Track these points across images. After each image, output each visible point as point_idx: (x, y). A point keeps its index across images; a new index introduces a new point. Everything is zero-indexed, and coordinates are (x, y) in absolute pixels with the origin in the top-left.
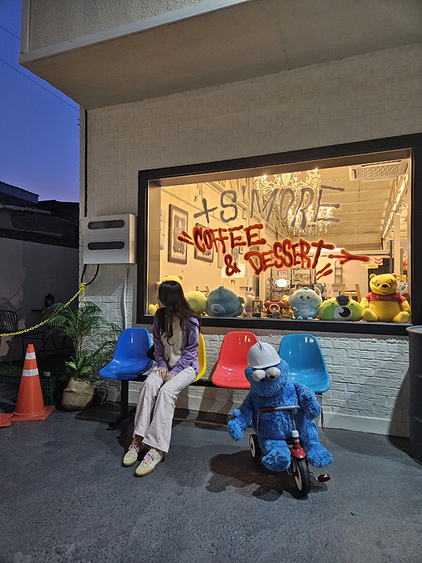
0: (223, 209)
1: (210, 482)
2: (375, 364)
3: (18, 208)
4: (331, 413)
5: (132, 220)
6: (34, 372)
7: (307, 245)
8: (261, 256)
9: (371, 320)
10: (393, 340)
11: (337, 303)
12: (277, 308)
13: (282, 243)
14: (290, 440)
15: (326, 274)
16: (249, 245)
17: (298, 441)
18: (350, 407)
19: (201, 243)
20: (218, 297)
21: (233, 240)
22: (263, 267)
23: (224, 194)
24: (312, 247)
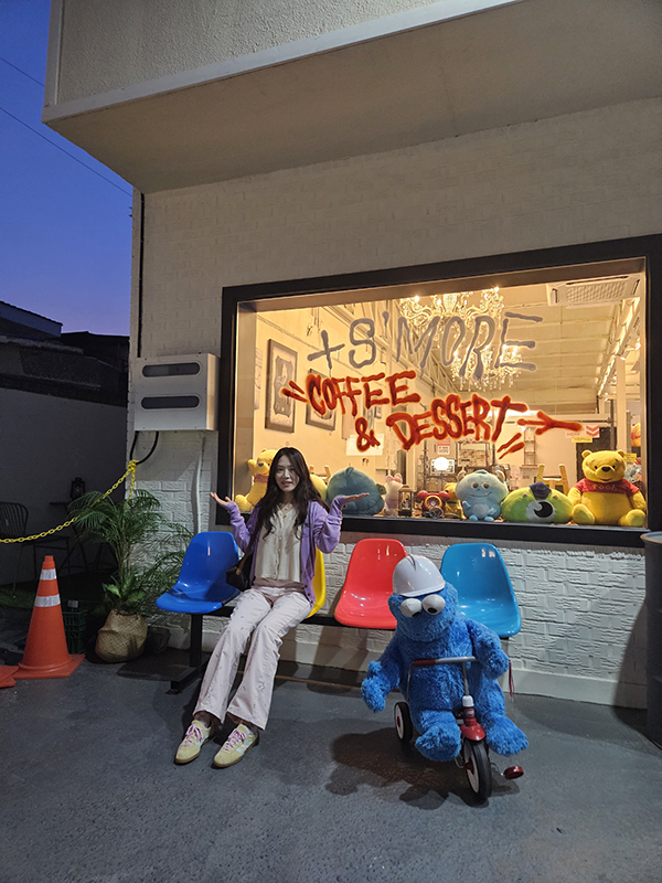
0: (354, 347)
1: (332, 777)
2: (592, 592)
3: (32, 343)
4: (523, 669)
5: (211, 363)
6: (54, 600)
7: (485, 404)
8: (413, 421)
9: (584, 521)
10: (620, 555)
11: (531, 496)
12: (438, 503)
13: (444, 400)
14: (459, 711)
15: (514, 450)
16: (394, 403)
17: (472, 712)
18: (553, 660)
19: (319, 399)
20: (343, 484)
21: (368, 395)
22: (416, 438)
23: (355, 324)
24: (492, 407)
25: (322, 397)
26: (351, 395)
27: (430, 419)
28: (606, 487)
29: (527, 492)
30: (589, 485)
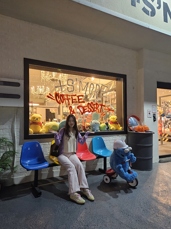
10: (120, 136)
15: (103, 115)
21: (72, 100)
22: (84, 112)
23: (68, 80)
24: (99, 105)
25: (60, 99)
26: (68, 99)
27: (87, 107)
28: (115, 123)
29: (105, 124)
30: (112, 123)
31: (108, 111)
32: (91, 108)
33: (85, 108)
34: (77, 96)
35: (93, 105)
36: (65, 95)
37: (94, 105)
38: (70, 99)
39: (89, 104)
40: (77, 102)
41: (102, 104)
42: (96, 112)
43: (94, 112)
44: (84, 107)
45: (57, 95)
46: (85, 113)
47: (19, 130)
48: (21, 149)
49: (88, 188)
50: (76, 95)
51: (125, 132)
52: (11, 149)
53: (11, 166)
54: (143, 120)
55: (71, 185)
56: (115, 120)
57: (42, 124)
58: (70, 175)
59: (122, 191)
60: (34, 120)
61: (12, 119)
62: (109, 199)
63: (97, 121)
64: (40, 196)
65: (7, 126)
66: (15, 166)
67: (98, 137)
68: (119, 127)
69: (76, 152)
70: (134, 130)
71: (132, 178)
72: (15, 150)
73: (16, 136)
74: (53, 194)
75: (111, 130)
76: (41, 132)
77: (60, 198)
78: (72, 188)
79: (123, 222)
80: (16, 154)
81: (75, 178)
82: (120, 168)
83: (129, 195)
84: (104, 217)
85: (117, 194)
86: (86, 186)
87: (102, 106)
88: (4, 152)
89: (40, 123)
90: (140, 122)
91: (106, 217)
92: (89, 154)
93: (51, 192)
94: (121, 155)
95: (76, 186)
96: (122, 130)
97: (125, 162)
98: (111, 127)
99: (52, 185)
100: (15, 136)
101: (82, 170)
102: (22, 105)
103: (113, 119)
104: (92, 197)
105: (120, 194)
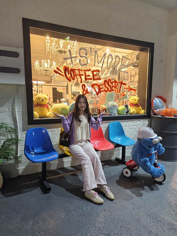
0: (80, 58)
2: (137, 130)
7: (117, 82)
12: (104, 111)
16: (94, 80)
21: (86, 76)
22: (100, 91)
23: (81, 49)
24: (119, 84)
25: (70, 75)
26: (80, 75)
27: (104, 86)
28: (136, 105)
29: (124, 107)
30: (132, 105)
31: (128, 91)
32: (108, 87)
33: (101, 87)
34: (92, 72)
35: (110, 83)
36: (77, 70)
37: (112, 83)
38: (83, 75)
39: (105, 81)
40: (91, 79)
41: (122, 81)
42: (114, 91)
43: (112, 92)
44: (100, 85)
45: (66, 69)
46: (100, 93)
47: (21, 113)
48: (25, 135)
49: (106, 185)
50: (90, 70)
51: (148, 116)
52: (14, 136)
53: (14, 155)
54: (171, 102)
55: (87, 181)
56: (137, 102)
57: (49, 107)
58: (85, 169)
59: (146, 187)
60: (39, 102)
61: (12, 99)
62: (132, 197)
63: (115, 103)
64: (49, 192)
65: (6, 108)
66: (19, 155)
67: (116, 122)
68: (141, 110)
69: (89, 139)
70: (158, 114)
71: (159, 173)
72: (18, 138)
73: (18, 120)
74: (65, 189)
75: (131, 114)
76: (47, 116)
77: (73, 195)
78: (88, 185)
79: (153, 231)
80: (19, 141)
81: (91, 173)
82: (146, 162)
83: (155, 193)
84: (128, 223)
85: (141, 192)
86: (103, 182)
87: (122, 85)
88: (5, 140)
89: (46, 105)
90: (167, 104)
91: (131, 222)
92: (105, 142)
93: (62, 187)
94: (148, 146)
95: (93, 183)
96: (145, 114)
97: (151, 154)
98: (131, 111)
99: (63, 177)
100: (16, 120)
101: (98, 163)
102: (24, 83)
103: (134, 100)
104: (111, 195)
105: (144, 191)
